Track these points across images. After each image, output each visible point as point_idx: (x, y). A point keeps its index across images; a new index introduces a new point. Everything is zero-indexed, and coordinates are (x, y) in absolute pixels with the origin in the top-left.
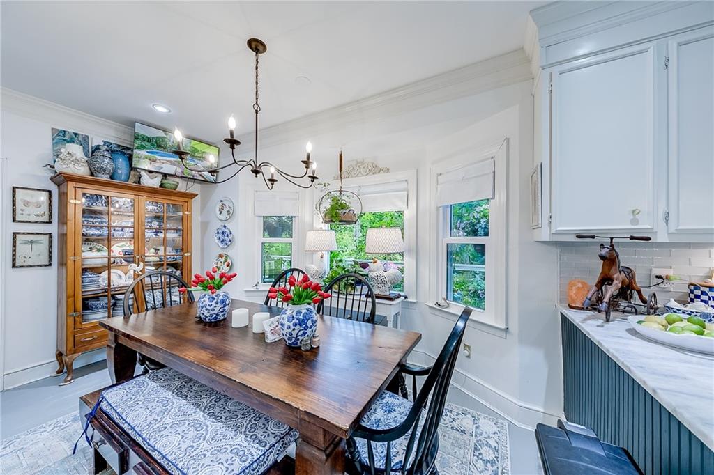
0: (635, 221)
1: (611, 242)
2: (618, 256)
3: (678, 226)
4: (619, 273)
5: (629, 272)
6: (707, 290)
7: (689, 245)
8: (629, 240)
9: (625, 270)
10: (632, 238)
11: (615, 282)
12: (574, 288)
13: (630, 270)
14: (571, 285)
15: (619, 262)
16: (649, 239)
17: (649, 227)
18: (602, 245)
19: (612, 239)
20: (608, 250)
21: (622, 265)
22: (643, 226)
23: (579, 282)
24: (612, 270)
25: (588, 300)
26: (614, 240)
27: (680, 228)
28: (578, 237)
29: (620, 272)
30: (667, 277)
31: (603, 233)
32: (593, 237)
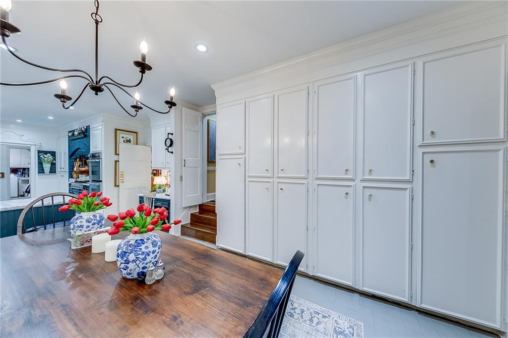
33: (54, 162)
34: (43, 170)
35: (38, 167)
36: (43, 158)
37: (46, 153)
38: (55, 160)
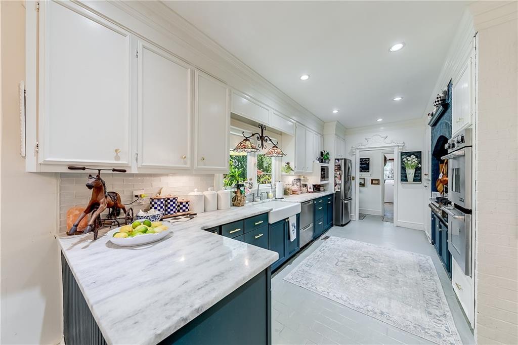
0: (117, 158)
1: (99, 173)
2: (104, 185)
3: (143, 163)
4: (104, 198)
5: (115, 195)
6: (156, 201)
7: (151, 175)
8: (111, 172)
9: (112, 194)
10: (114, 170)
11: (101, 205)
12: (71, 216)
13: (116, 194)
14: (69, 213)
15: (105, 189)
16: (125, 171)
17: (127, 163)
18: (90, 176)
19: (99, 170)
20: (95, 179)
21: (108, 190)
22: (122, 162)
23: (76, 209)
24: (99, 196)
25: (74, 227)
26: (101, 172)
27: (143, 164)
28: (70, 168)
29: (106, 197)
30: (141, 196)
31: (92, 166)
32: (84, 169)
33: (420, 166)
34: (406, 177)
35: (401, 173)
36: (406, 161)
37: (409, 154)
38: (420, 163)
